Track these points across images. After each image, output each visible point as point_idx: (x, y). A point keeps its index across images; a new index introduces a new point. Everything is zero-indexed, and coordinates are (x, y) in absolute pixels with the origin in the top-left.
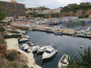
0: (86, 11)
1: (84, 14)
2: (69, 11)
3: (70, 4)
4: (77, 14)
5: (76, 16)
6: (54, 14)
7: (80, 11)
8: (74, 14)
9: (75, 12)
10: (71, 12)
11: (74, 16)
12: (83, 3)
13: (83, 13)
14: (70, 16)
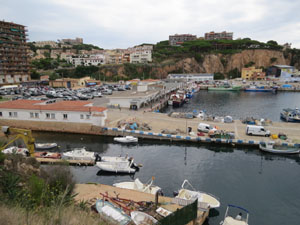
0: (230, 57)
1: (225, 66)
2: (181, 57)
3: (176, 36)
4: (206, 65)
5: (204, 72)
6: (135, 66)
7: (214, 57)
8: (197, 65)
9: (200, 60)
10: (189, 60)
11: (198, 71)
12: (213, 34)
13: (224, 63)
14: (186, 72)
